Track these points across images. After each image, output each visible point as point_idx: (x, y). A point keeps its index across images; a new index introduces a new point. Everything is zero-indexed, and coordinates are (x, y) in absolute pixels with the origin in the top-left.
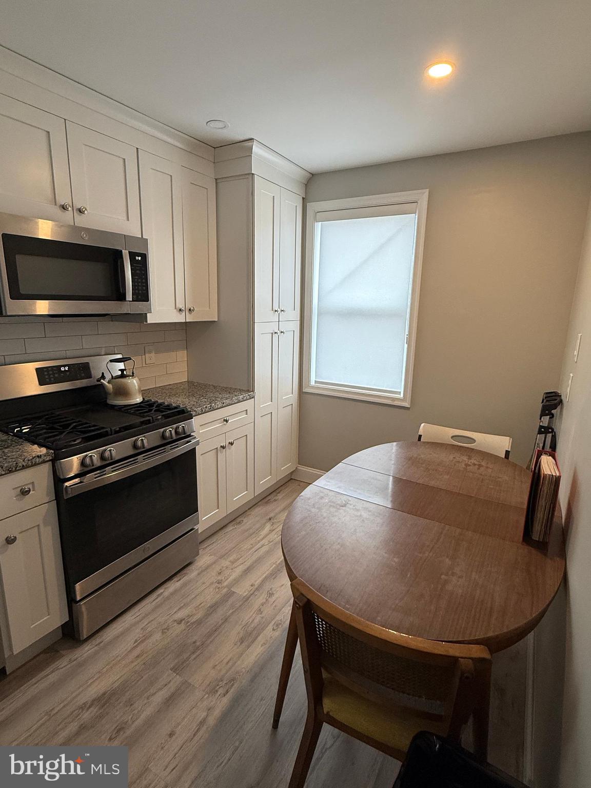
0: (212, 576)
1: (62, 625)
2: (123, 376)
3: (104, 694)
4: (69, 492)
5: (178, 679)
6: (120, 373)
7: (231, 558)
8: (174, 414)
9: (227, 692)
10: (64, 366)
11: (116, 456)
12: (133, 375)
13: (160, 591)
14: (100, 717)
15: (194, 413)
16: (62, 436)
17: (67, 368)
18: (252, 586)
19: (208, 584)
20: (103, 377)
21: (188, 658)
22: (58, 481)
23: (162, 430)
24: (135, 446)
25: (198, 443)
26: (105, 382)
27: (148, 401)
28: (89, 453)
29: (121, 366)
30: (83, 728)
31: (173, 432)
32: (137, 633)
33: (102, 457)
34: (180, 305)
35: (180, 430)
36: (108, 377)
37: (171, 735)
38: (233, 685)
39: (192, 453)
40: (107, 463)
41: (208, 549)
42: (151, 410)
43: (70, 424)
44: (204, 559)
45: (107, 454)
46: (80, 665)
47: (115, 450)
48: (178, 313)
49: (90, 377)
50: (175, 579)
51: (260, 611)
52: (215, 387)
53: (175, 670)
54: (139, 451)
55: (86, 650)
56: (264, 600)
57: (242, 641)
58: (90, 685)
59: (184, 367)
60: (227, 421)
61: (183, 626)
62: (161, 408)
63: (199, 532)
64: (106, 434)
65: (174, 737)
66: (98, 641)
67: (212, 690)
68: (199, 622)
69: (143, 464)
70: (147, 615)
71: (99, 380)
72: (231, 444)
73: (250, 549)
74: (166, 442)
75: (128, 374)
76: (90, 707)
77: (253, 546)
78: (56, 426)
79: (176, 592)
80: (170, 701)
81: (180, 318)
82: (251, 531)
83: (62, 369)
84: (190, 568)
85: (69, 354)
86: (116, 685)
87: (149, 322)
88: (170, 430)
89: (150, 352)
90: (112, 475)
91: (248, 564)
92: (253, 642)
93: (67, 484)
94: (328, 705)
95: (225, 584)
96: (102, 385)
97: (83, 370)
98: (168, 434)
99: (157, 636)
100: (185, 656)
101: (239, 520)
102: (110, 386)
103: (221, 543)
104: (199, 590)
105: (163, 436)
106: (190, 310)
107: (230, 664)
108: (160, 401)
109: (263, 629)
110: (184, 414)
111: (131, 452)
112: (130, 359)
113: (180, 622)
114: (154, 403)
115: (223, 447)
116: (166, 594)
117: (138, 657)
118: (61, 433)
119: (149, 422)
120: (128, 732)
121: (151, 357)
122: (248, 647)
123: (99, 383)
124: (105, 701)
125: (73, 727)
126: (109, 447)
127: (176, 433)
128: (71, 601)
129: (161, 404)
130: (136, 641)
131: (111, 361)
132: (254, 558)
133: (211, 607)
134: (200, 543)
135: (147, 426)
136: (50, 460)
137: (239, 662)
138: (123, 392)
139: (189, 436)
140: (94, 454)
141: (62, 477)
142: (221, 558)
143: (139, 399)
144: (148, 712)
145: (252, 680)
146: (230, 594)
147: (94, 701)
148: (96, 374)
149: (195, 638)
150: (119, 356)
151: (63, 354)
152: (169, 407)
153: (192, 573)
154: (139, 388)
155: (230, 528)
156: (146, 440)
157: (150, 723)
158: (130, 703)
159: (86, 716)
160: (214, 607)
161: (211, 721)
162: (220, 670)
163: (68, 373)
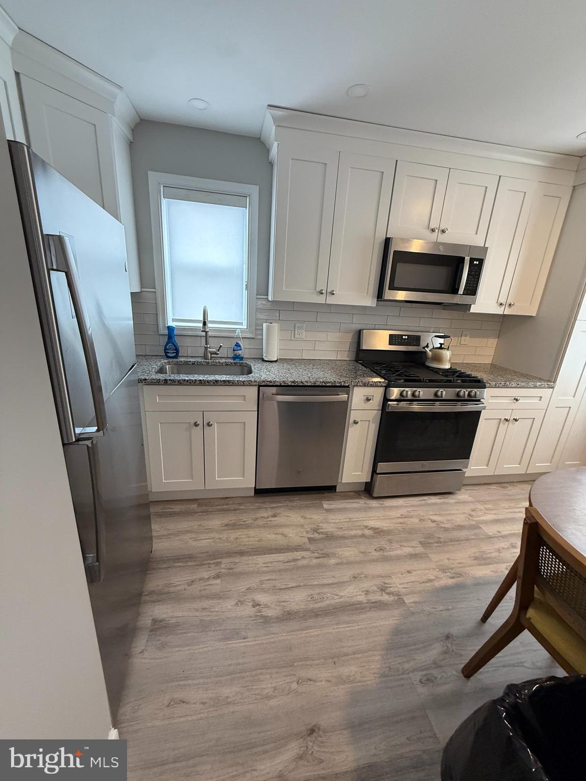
0: (467, 509)
1: (366, 482)
2: (441, 348)
3: (378, 528)
4: (390, 408)
5: (420, 549)
6: (439, 346)
7: (487, 506)
8: (470, 381)
9: (453, 578)
10: (405, 335)
11: (422, 397)
12: (448, 349)
13: (425, 498)
14: (373, 537)
15: (488, 385)
16: (394, 375)
17: (406, 337)
18: (498, 532)
19: (461, 512)
20: (427, 346)
21: (432, 543)
22: (386, 400)
23: (458, 390)
24: (436, 395)
25: (484, 408)
26: (428, 350)
27: (453, 369)
28: (407, 389)
29: (442, 341)
30: (363, 536)
31: (467, 393)
32: (404, 511)
33: (413, 395)
34: (502, 300)
35: (473, 394)
36: (431, 347)
37: (409, 572)
38: (459, 577)
39: (478, 414)
40: (415, 399)
41: (469, 491)
42: (455, 375)
43: (400, 371)
44: (463, 495)
45: (417, 393)
46: (370, 508)
47: (422, 393)
48: (498, 307)
49: (419, 346)
50: (438, 497)
51: (499, 551)
52: (515, 372)
53: (421, 543)
54: (437, 399)
55: (374, 503)
56: (506, 547)
57: (476, 558)
58: (372, 520)
59: (491, 352)
60: (517, 400)
61: (434, 525)
62: (461, 375)
63: (466, 475)
64: (420, 381)
65: (410, 574)
66: (382, 502)
67: (444, 570)
68: (446, 530)
69: (438, 408)
70: (412, 506)
71: (424, 348)
72: (516, 420)
73: (506, 509)
74: (458, 399)
75: (445, 347)
76: (369, 529)
77: (510, 508)
78: (392, 369)
79: (435, 504)
80: (414, 556)
81: (500, 311)
82: (513, 497)
83: (404, 337)
84: (450, 496)
85: (410, 329)
86: (385, 528)
87: (471, 311)
88: (464, 392)
89: (466, 336)
90: (416, 407)
91: (500, 517)
92: (485, 564)
93: (389, 403)
94: (531, 613)
95: (476, 519)
96: (426, 352)
97: (416, 340)
98: (462, 394)
99: (416, 520)
100: (431, 541)
101: (504, 485)
102: (430, 353)
103: (481, 492)
104: (453, 512)
105: (458, 395)
106: (510, 305)
107: (461, 565)
108: (462, 371)
109: (497, 563)
110: (479, 383)
111: (432, 397)
112: (449, 337)
113: (433, 521)
114: (458, 371)
115: (506, 420)
116: (429, 501)
117: (401, 523)
118: (393, 374)
119: (450, 381)
120: (385, 554)
121: (466, 340)
122: (480, 565)
123: (424, 350)
124: (378, 532)
125: (359, 532)
126: (419, 390)
127: (469, 395)
128: (374, 471)
129: (463, 373)
130: (401, 515)
131: (436, 336)
132: (509, 516)
133: (459, 526)
134: (464, 485)
135: (448, 384)
136: (385, 386)
137: (468, 568)
138: (438, 358)
139: (479, 400)
140: (409, 391)
141: (388, 398)
142: (478, 502)
143: (447, 366)
144: (399, 552)
145: (475, 585)
146: (476, 527)
147: (372, 528)
148: (423, 344)
149: (441, 536)
150: (443, 334)
151: (406, 328)
152: (469, 376)
153: (451, 500)
154: (450, 361)
155: (493, 487)
156: (444, 393)
157: (398, 558)
158: (390, 541)
159: (367, 532)
160: (460, 528)
161: (437, 584)
162: (453, 564)
163: (406, 340)
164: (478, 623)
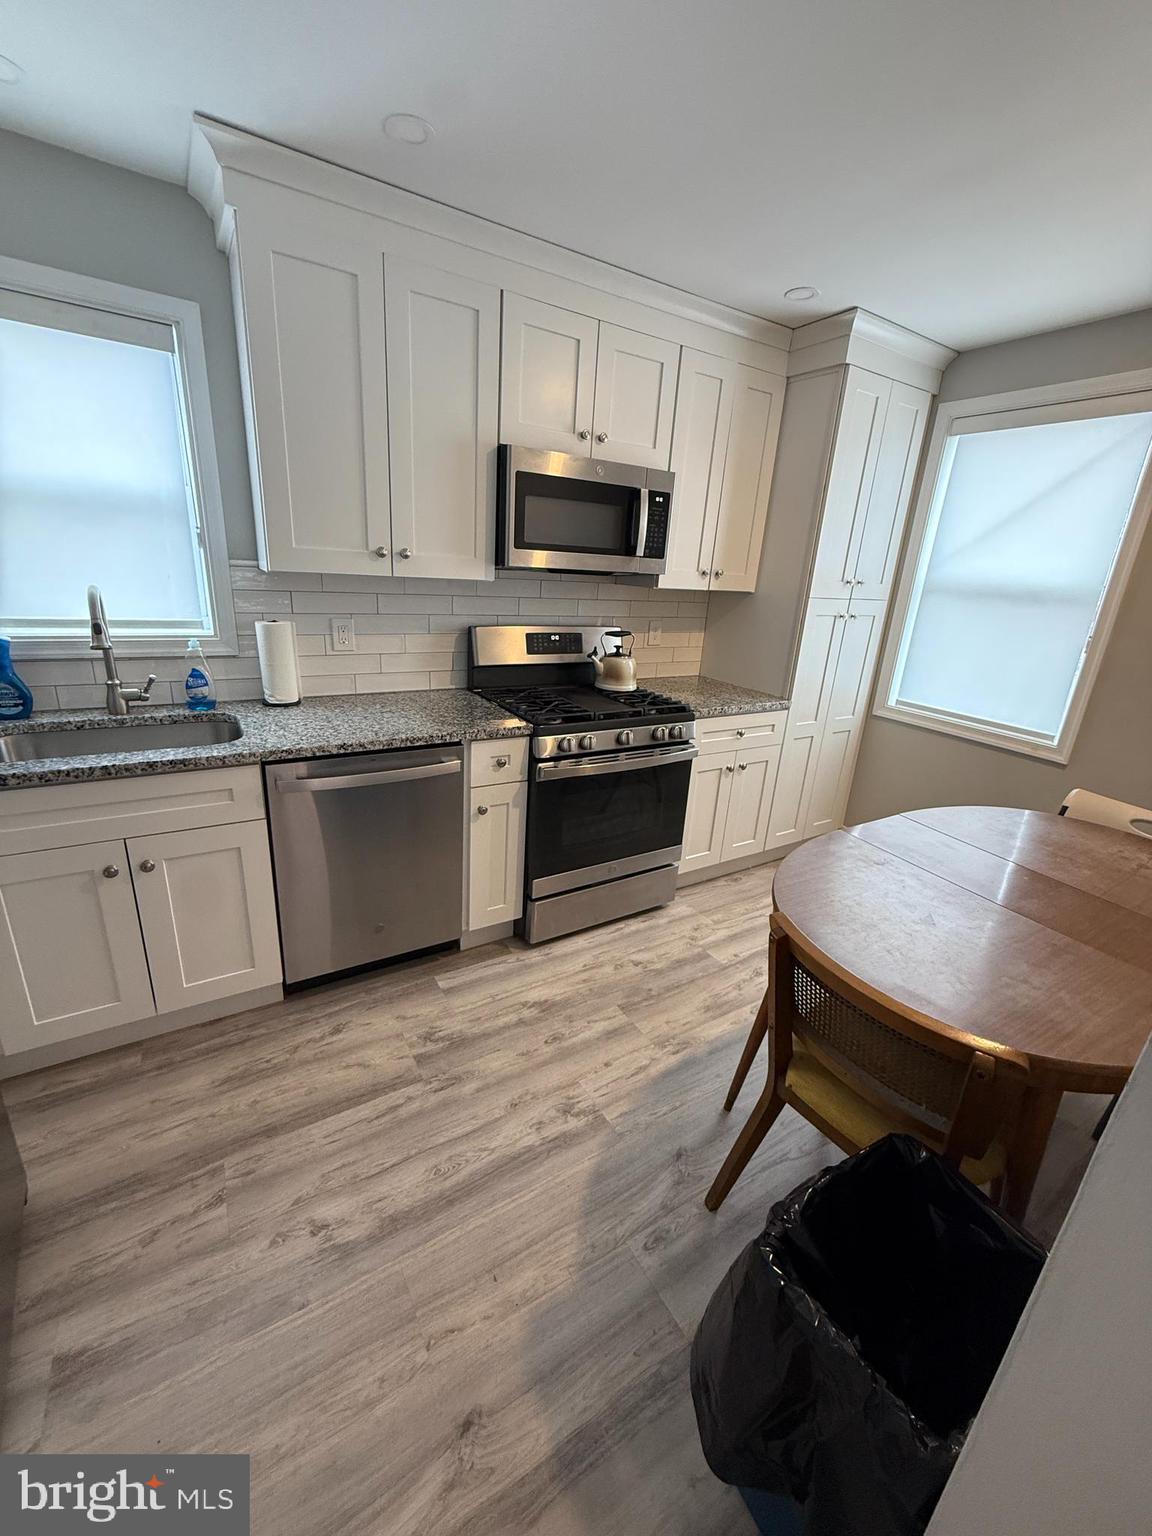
0: (686, 928)
1: (515, 921)
2: (617, 654)
3: (546, 1001)
4: (542, 774)
5: (621, 1019)
6: (615, 650)
7: (715, 918)
8: (670, 711)
9: (677, 1052)
10: (555, 634)
11: (595, 748)
12: (630, 656)
13: (621, 925)
14: (538, 1020)
15: (697, 714)
16: (543, 712)
17: (557, 638)
18: (735, 956)
19: (677, 936)
20: (595, 652)
21: (639, 1002)
22: (533, 760)
23: (653, 727)
24: (618, 740)
25: (696, 754)
26: (596, 659)
27: (642, 691)
28: (568, 736)
29: (618, 641)
30: (521, 1022)
31: (667, 731)
32: (587, 959)
33: (581, 745)
34: (705, 566)
35: (676, 732)
36: (601, 653)
37: (607, 1065)
38: (685, 1048)
39: (686, 765)
40: (584, 753)
41: (688, 898)
42: (644, 701)
43: (552, 702)
44: (679, 908)
45: (586, 742)
46: (531, 966)
47: (597, 739)
48: (700, 577)
49: (581, 652)
50: (640, 919)
51: (738, 987)
52: (734, 688)
53: (622, 1008)
54: (621, 747)
55: (534, 956)
56: (748, 977)
57: (708, 1009)
58: (535, 987)
59: (696, 656)
60: (741, 734)
61: (639, 969)
62: (656, 701)
63: (679, 873)
64: (588, 718)
65: (610, 1068)
66: (547, 951)
67: (661, 1044)
68: (659, 973)
69: (624, 763)
70: (601, 945)
71: (589, 656)
72: (743, 768)
73: (743, 914)
74: (655, 744)
75: (625, 653)
76: (530, 1007)
77: (747, 912)
78: (538, 701)
79: (637, 932)
80: (611, 1035)
81: (701, 585)
82: (749, 894)
83: (553, 638)
84: (660, 912)
85: (562, 621)
86: (558, 998)
87: (660, 586)
88: (663, 730)
89: (656, 630)
90: (587, 768)
91: (736, 930)
92: (721, 1015)
93: (540, 765)
94: (792, 1077)
95: (701, 943)
96: (593, 664)
97: (573, 642)
98: (659, 734)
99: (608, 969)
100: (636, 999)
101: (736, 876)
102: (601, 665)
103: (705, 896)
104: (667, 939)
105: (653, 736)
106: (717, 574)
107: (688, 1026)
108: (657, 694)
109: (738, 1007)
110: (684, 713)
111: (613, 746)
112: (630, 634)
113: (636, 964)
114: (650, 694)
115: (730, 769)
116: (627, 930)
117: (584, 981)
118: (541, 709)
119: (638, 714)
120: (565, 1044)
121: (656, 637)
122: (714, 1018)
123: (589, 660)
124: (546, 1007)
125: (513, 1018)
126: (589, 735)
127: (671, 735)
128: (527, 897)
129: (658, 697)
130: (585, 966)
131: (607, 634)
132: (747, 926)
133: (678, 961)
134: (678, 889)
135: (636, 719)
136: (528, 735)
137: (698, 1029)
138: (614, 674)
139: (687, 742)
140: (572, 739)
141: (537, 757)
142: (701, 913)
143: (631, 687)
144: (587, 1034)
145: (711, 1053)
146: (703, 956)
147: (535, 1003)
148: (588, 649)
149: (650, 986)
150: (618, 629)
151: (555, 620)
152: (667, 701)
153: (660, 919)
154: (635, 675)
155: (721, 882)
156: (633, 735)
157: (587, 1045)
158: (570, 1019)
159: (526, 1013)
160: (680, 963)
161: (654, 1071)
162: (674, 1028)
163: (557, 644)
164: (720, 1115)
